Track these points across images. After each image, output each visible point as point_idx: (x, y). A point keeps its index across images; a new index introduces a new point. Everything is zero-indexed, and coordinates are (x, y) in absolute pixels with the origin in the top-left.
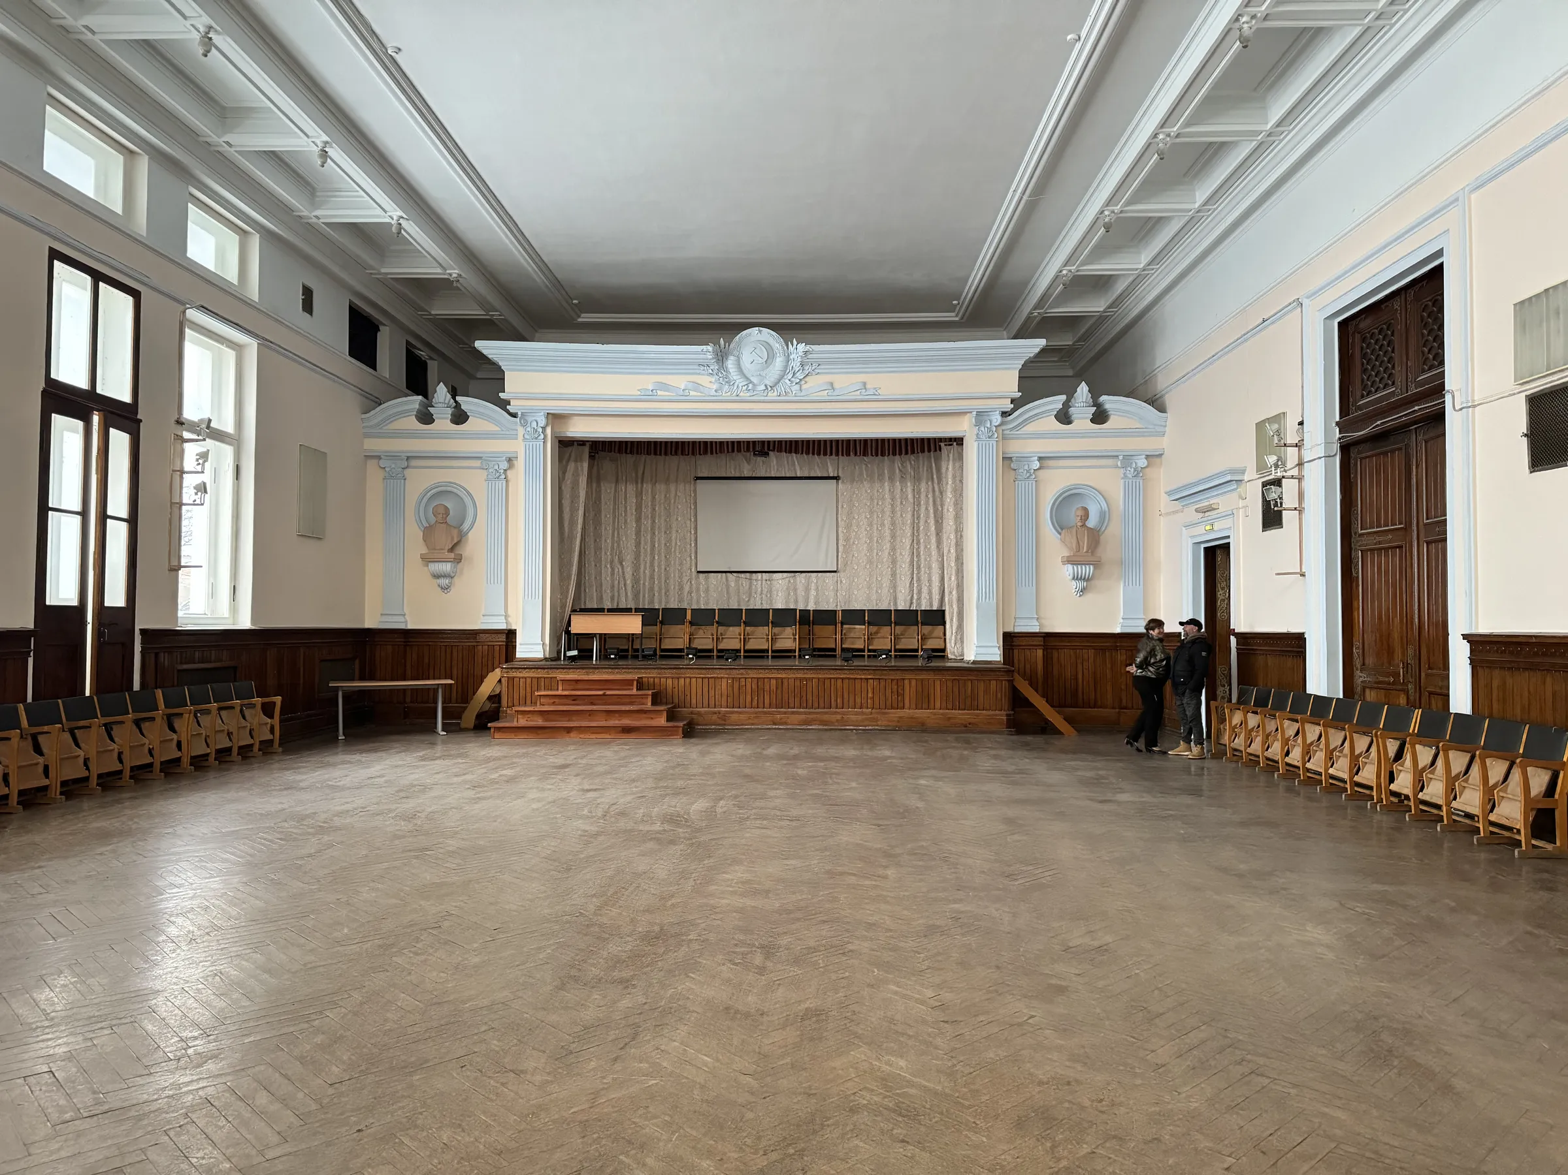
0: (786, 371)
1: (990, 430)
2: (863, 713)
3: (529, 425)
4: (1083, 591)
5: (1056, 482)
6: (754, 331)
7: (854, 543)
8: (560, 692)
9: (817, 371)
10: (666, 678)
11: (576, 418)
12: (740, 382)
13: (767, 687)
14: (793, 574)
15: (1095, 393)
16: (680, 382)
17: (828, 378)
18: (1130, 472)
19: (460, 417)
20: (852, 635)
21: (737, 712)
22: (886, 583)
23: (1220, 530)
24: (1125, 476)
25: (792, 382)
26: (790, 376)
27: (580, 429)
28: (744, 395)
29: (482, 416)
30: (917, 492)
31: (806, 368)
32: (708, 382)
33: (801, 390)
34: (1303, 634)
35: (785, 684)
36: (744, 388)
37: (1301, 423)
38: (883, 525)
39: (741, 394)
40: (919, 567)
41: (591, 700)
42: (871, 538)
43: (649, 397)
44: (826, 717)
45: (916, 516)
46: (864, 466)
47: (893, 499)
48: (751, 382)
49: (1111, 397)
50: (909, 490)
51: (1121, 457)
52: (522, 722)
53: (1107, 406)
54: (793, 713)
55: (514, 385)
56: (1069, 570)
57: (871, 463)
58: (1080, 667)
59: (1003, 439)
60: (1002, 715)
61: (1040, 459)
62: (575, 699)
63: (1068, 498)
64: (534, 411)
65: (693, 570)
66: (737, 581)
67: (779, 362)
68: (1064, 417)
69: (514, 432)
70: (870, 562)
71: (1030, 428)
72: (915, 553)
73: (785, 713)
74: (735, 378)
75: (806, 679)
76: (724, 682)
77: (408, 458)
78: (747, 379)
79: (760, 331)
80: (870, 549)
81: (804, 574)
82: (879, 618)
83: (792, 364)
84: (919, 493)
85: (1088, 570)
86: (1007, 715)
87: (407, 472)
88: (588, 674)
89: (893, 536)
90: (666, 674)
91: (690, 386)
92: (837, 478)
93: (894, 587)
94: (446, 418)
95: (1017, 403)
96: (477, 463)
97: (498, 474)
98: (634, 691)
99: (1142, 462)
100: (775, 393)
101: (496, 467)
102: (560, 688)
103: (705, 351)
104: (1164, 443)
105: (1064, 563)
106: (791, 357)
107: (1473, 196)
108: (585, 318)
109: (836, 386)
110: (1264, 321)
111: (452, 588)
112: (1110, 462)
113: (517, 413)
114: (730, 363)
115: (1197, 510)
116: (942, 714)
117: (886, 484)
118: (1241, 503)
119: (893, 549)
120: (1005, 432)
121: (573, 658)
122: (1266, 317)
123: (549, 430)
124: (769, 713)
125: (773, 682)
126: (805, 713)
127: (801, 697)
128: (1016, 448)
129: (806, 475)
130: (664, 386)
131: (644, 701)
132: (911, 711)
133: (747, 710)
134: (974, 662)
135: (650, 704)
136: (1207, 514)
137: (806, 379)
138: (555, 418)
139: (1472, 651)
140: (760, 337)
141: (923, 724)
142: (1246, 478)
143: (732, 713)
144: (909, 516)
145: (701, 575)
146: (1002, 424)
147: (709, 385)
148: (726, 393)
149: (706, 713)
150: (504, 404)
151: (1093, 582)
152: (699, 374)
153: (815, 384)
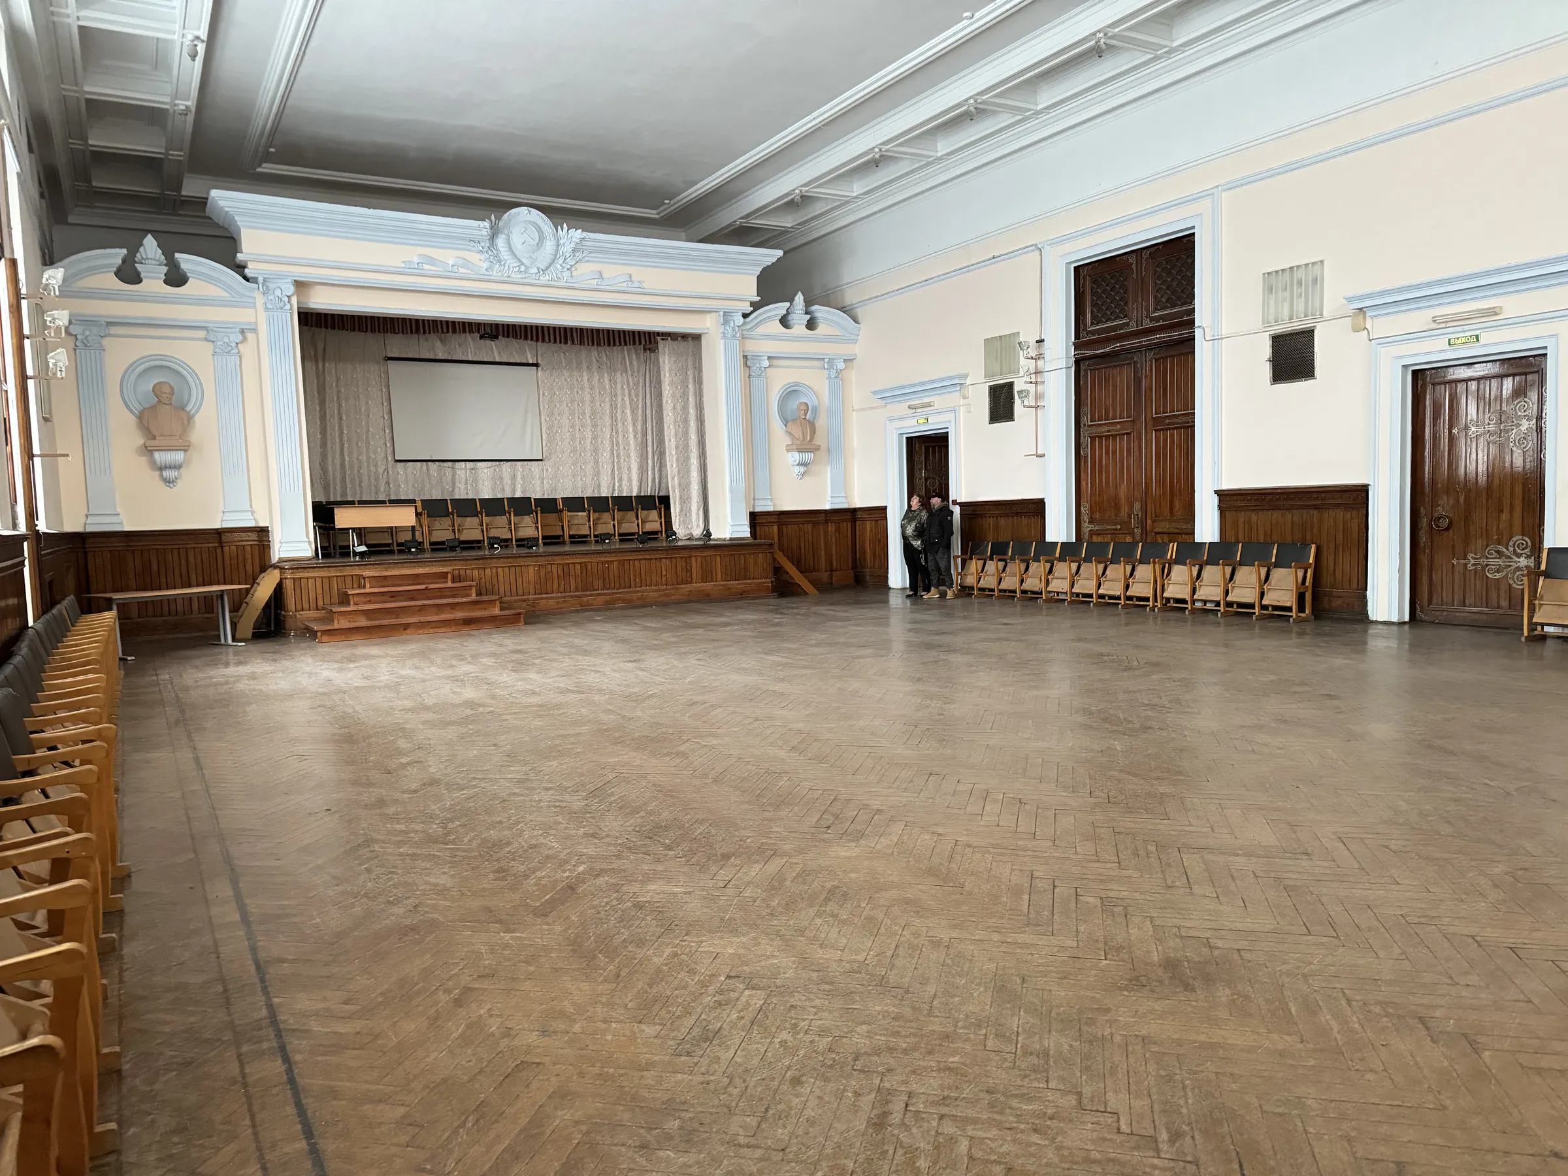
0: (556, 255)
1: (734, 329)
2: (658, 590)
3: (271, 292)
4: (803, 475)
5: (779, 379)
6: (524, 210)
7: (557, 431)
8: (368, 590)
9: (587, 259)
10: (472, 569)
11: (319, 287)
12: (511, 262)
13: (572, 572)
14: (497, 463)
15: (808, 303)
16: (449, 257)
17: (598, 267)
18: (833, 373)
19: (176, 278)
20: (576, 522)
21: (546, 598)
22: (589, 469)
23: (932, 424)
24: (829, 376)
25: (563, 268)
26: (561, 261)
27: (324, 301)
28: (516, 277)
29: (203, 277)
30: (613, 382)
31: (577, 255)
32: (478, 260)
33: (572, 276)
34: (1043, 499)
35: (589, 568)
36: (517, 269)
37: (1040, 341)
38: (584, 414)
39: (513, 275)
40: (618, 456)
41: (411, 595)
42: (573, 426)
43: (410, 270)
44: (627, 596)
45: (614, 407)
46: (562, 355)
47: (592, 388)
48: (523, 264)
49: (822, 308)
50: (607, 381)
51: (826, 360)
52: (344, 623)
53: (818, 315)
54: (599, 595)
55: (251, 246)
56: (796, 457)
57: (569, 352)
58: (802, 539)
59: (743, 338)
60: (768, 582)
61: (769, 358)
62: (393, 596)
63: (790, 393)
64: (280, 276)
65: (389, 459)
66: (439, 471)
67: (549, 245)
68: (784, 322)
69: (251, 300)
70: (574, 451)
71: (760, 330)
72: (614, 443)
73: (591, 595)
74: (506, 258)
75: (608, 562)
76: (531, 569)
77: (109, 324)
78: (520, 261)
79: (529, 211)
80: (573, 438)
81: (510, 463)
82: (599, 504)
83: (562, 249)
84: (615, 383)
85: (809, 456)
86: (772, 582)
87: (106, 342)
88: (386, 570)
89: (594, 426)
90: (471, 565)
91: (460, 262)
92: (536, 365)
93: (597, 474)
94: (159, 278)
95: (756, 306)
96: (202, 334)
97: (230, 348)
98: (450, 584)
99: (841, 365)
100: (547, 277)
101: (226, 340)
102: (368, 585)
103: (479, 227)
104: (856, 350)
105: (788, 450)
106: (561, 242)
107: (1223, 194)
108: (267, 168)
109: (605, 275)
110: (994, 257)
111: (178, 481)
112: (816, 363)
113: (257, 278)
114: (500, 242)
115: (909, 407)
116: (723, 586)
117: (585, 374)
118: (962, 402)
119: (595, 438)
120: (745, 332)
121: (362, 554)
122: (996, 255)
123: (294, 300)
124: (577, 597)
125: (578, 567)
126: (609, 594)
127: (604, 579)
128: (752, 347)
129: (505, 360)
130: (432, 261)
131: (468, 592)
132: (699, 585)
133: (554, 595)
134: (731, 539)
135: (474, 595)
136: (918, 410)
137: (577, 266)
138: (301, 286)
139: (1220, 501)
140: (529, 218)
141: (708, 595)
142: (968, 382)
143: (542, 599)
144: (608, 406)
145: (399, 464)
146: (744, 324)
147: (481, 264)
148: (496, 273)
149: (515, 601)
150: (240, 268)
151: (810, 466)
152: (468, 250)
153: (585, 271)
